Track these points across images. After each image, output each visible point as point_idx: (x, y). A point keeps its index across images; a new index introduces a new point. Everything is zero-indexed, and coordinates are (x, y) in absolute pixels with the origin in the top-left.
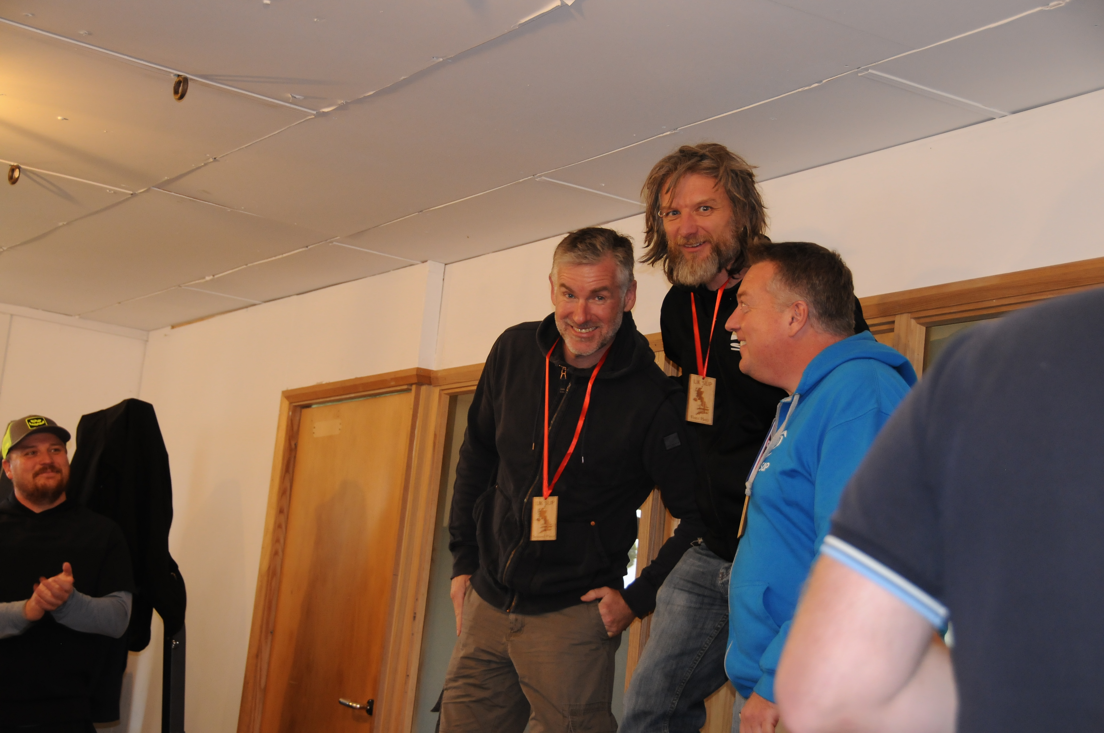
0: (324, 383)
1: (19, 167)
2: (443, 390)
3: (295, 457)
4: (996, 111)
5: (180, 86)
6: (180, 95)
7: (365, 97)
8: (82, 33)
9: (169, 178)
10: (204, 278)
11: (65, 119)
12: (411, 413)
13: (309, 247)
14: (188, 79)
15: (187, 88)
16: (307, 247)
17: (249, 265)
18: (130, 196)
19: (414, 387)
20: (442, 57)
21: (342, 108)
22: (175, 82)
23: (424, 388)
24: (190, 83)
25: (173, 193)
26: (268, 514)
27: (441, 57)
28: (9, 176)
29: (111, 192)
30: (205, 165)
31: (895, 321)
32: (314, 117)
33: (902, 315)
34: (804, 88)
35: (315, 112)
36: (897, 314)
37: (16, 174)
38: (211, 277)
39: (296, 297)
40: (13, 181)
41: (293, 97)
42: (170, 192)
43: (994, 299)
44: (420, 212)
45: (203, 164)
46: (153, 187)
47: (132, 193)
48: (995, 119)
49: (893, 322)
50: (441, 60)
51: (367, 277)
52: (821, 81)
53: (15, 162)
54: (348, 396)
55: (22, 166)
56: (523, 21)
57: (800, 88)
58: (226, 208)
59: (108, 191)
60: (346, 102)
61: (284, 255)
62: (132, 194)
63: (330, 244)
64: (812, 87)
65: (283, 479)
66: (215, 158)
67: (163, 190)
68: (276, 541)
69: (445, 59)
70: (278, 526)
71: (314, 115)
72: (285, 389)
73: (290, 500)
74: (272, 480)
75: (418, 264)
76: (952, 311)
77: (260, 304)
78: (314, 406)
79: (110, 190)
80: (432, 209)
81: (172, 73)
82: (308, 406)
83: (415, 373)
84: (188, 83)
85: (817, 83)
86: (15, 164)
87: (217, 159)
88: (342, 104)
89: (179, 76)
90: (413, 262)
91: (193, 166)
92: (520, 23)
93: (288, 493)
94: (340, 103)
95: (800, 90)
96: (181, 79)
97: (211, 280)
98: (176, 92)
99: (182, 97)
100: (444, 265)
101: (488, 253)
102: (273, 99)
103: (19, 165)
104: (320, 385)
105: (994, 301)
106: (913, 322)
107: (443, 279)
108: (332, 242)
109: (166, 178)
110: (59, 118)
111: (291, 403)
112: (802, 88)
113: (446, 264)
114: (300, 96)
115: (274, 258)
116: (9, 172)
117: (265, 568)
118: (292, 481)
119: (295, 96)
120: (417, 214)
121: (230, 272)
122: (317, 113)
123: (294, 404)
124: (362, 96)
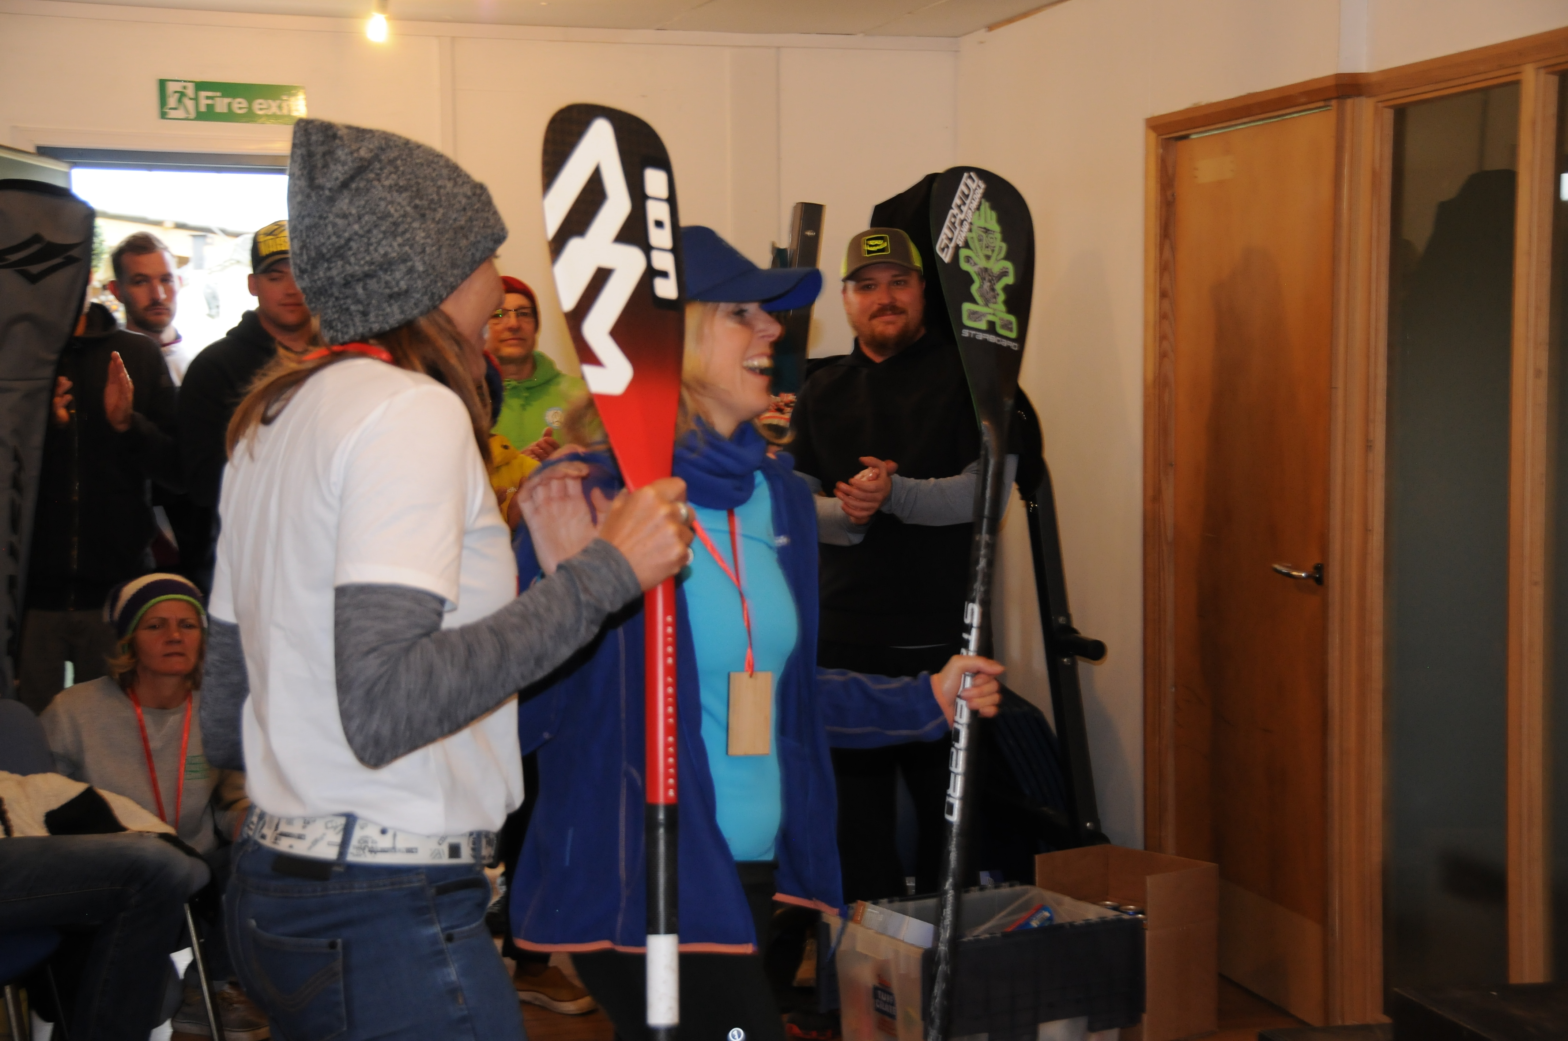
0: (1202, 104)
2: (1382, 102)
3: (1175, 214)
12: (1334, 142)
23: (1350, 102)
26: (1145, 300)
54: (1238, 122)
65: (1160, 247)
68: (1163, 337)
70: (1163, 316)
72: (1149, 116)
73: (1174, 279)
74: (1146, 251)
78: (1194, 137)
82: (1185, 137)
83: (1333, 82)
93: (1170, 266)
104: (1195, 108)
111: (1159, 135)
117: (1150, 377)
118: (1173, 249)
123: (1164, 136)
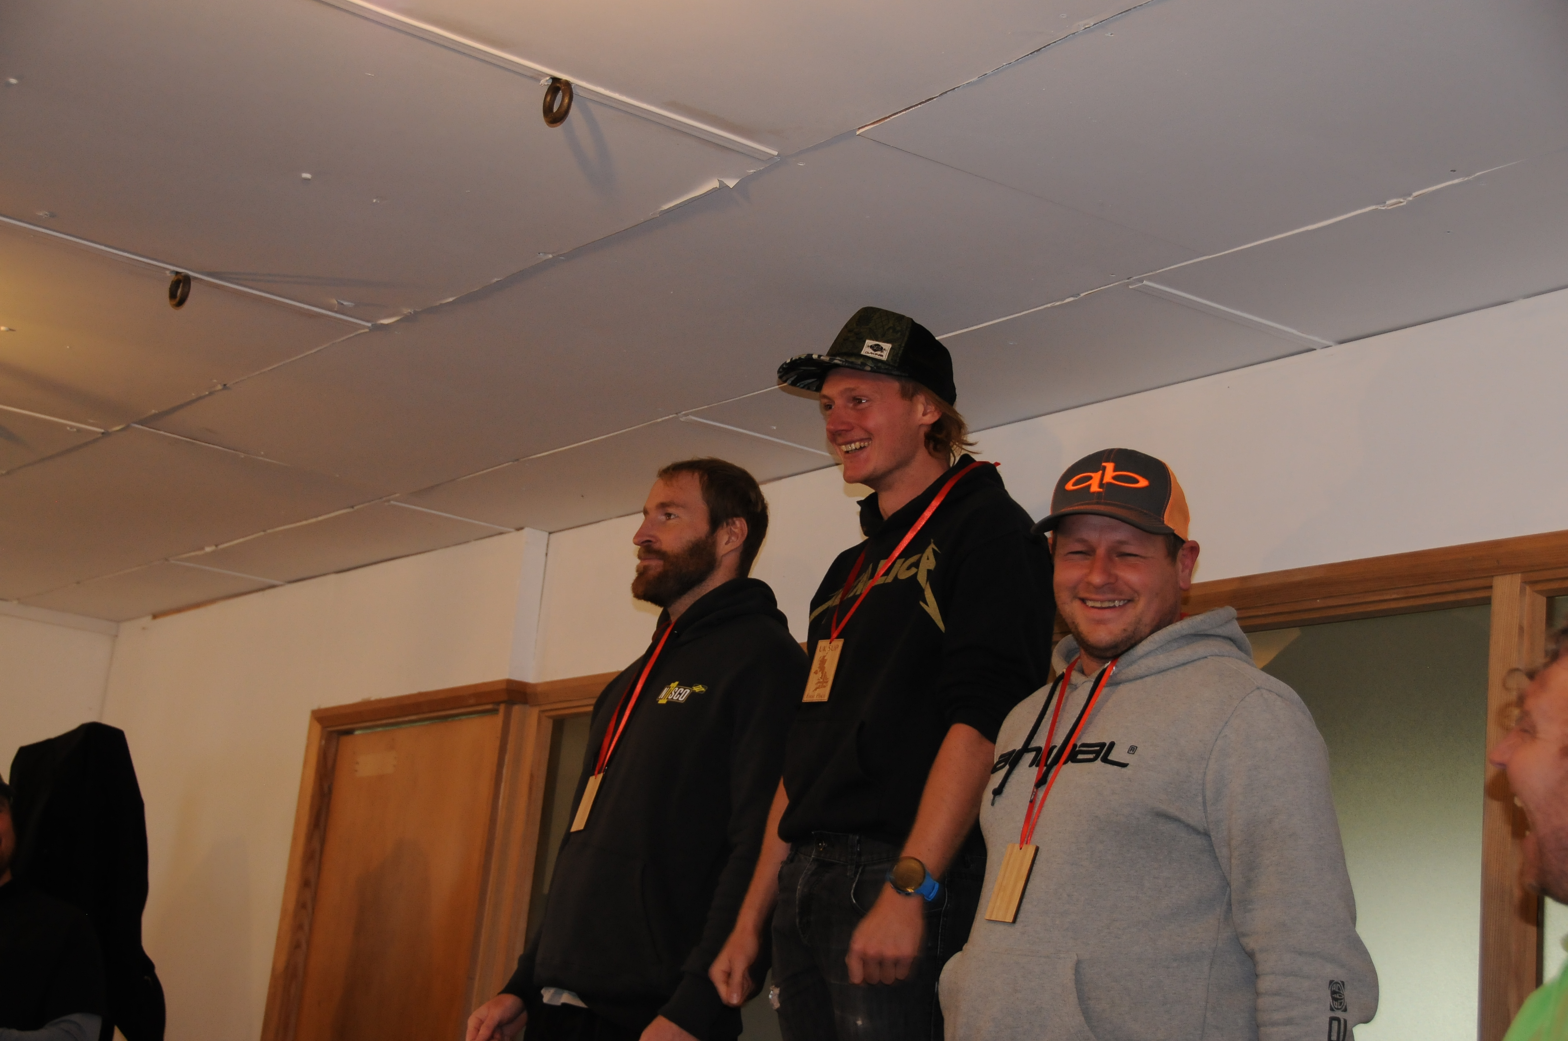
0: (373, 699)
2: (543, 711)
3: (328, 805)
4: (1316, 339)
5: (178, 287)
6: (178, 299)
7: (441, 304)
9: (157, 412)
10: (202, 548)
11: (11, 330)
12: (498, 743)
13: (356, 508)
14: (191, 278)
15: (189, 291)
16: (352, 507)
17: (269, 531)
18: (100, 435)
19: (502, 708)
20: (552, 253)
21: (407, 319)
22: (172, 282)
23: (516, 709)
24: (192, 283)
25: (162, 432)
26: (286, 887)
27: (549, 253)
29: (71, 430)
30: (211, 394)
32: (367, 330)
34: (1053, 303)
35: (369, 325)
38: (213, 548)
39: (332, 576)
41: (338, 302)
42: (159, 430)
44: (516, 460)
45: (207, 393)
46: (134, 423)
47: (102, 431)
48: (1315, 350)
50: (550, 256)
51: (435, 549)
52: (1079, 295)
54: (406, 719)
56: (666, 207)
57: (1050, 303)
58: (238, 452)
59: (68, 428)
60: (415, 312)
61: (320, 518)
62: (103, 433)
63: (386, 504)
64: (1065, 302)
65: (310, 838)
66: (225, 385)
67: (149, 428)
68: (298, 927)
69: (555, 255)
70: (301, 905)
71: (368, 327)
72: (315, 707)
73: (319, 869)
74: (295, 838)
75: (509, 532)
77: (281, 585)
78: (357, 732)
79: (72, 427)
80: (534, 457)
81: (168, 269)
82: (349, 732)
83: (504, 686)
84: (190, 283)
85: (1072, 296)
87: (228, 386)
88: (409, 314)
89: (177, 273)
90: (504, 529)
91: (194, 395)
92: (661, 209)
93: (317, 856)
94: (406, 313)
95: (1049, 305)
96: (180, 277)
97: (213, 552)
98: (173, 295)
99: (180, 303)
100: (547, 534)
101: (611, 519)
102: (310, 305)
104: (367, 703)
107: (547, 554)
108: (389, 501)
109: (153, 411)
110: (3, 328)
111: (324, 727)
112: (1052, 302)
113: (550, 533)
114: (347, 301)
115: (304, 523)
117: (281, 967)
118: (323, 841)
119: (342, 302)
120: (511, 463)
121: (241, 540)
122: (372, 325)
123: (329, 729)
124: (438, 304)
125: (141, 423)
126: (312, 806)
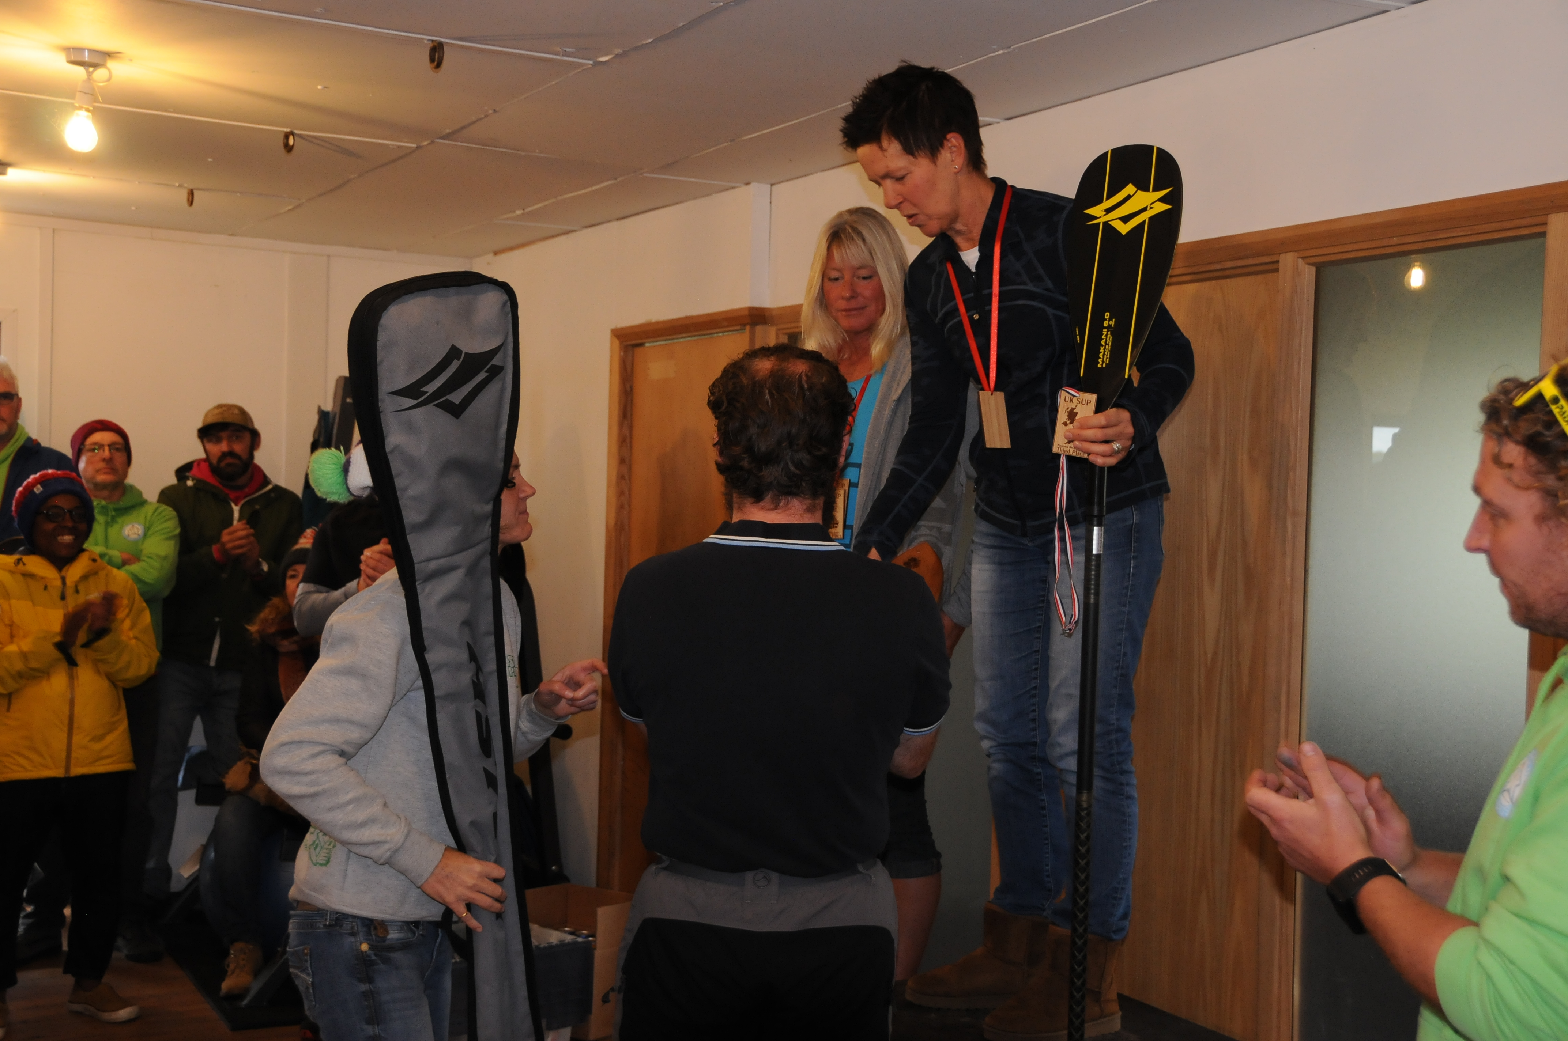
0: (652, 321)
1: (292, 133)
2: (779, 330)
3: (632, 401)
5: (436, 52)
6: (436, 63)
7: (643, 45)
8: (318, 11)
9: (450, 131)
10: (514, 212)
11: (325, 87)
13: (619, 179)
14: (443, 43)
15: (443, 55)
16: (616, 179)
17: (559, 198)
18: (415, 148)
19: (748, 328)
21: (620, 56)
22: (430, 48)
23: (759, 329)
24: (445, 47)
25: (459, 143)
26: (609, 464)
28: (284, 143)
29: (393, 147)
30: (486, 116)
31: (1280, 260)
32: (591, 66)
33: (1287, 254)
35: (591, 62)
36: (1282, 253)
37: (291, 142)
38: (523, 210)
39: (615, 224)
40: (289, 149)
41: (562, 50)
42: (456, 142)
43: (1394, 237)
44: (733, 140)
45: (483, 116)
46: (437, 139)
47: (415, 145)
48: (1388, 12)
49: (1278, 262)
50: (722, 4)
51: (686, 201)
53: (287, 127)
54: (678, 335)
55: (296, 132)
58: (519, 152)
59: (391, 146)
60: (623, 51)
61: (594, 188)
63: (640, 176)
65: (621, 425)
66: (494, 110)
67: (449, 141)
68: (621, 493)
70: (621, 478)
71: (592, 65)
72: (613, 327)
73: (631, 450)
74: (610, 428)
75: (740, 186)
76: (1346, 250)
77: (580, 230)
78: (647, 345)
79: (392, 145)
80: (745, 138)
81: (425, 39)
82: (641, 345)
83: (747, 313)
84: (443, 48)
86: (288, 130)
87: (497, 110)
88: (619, 53)
89: (433, 41)
90: (734, 185)
91: (474, 119)
93: (628, 440)
94: (616, 53)
96: (435, 44)
97: (522, 214)
98: (432, 60)
99: (438, 66)
100: (770, 186)
101: (817, 172)
102: (539, 53)
103: (293, 130)
104: (648, 324)
105: (1395, 239)
106: (1300, 260)
107: (771, 203)
108: (642, 174)
109: (448, 131)
110: (319, 87)
111: (621, 342)
113: (772, 185)
114: (569, 48)
115: (583, 191)
116: (284, 140)
117: (612, 523)
118: (631, 428)
119: (565, 49)
120: (728, 143)
121: (540, 205)
122: (593, 62)
123: (625, 343)
124: (639, 44)
125: (444, 137)
126: (620, 403)
